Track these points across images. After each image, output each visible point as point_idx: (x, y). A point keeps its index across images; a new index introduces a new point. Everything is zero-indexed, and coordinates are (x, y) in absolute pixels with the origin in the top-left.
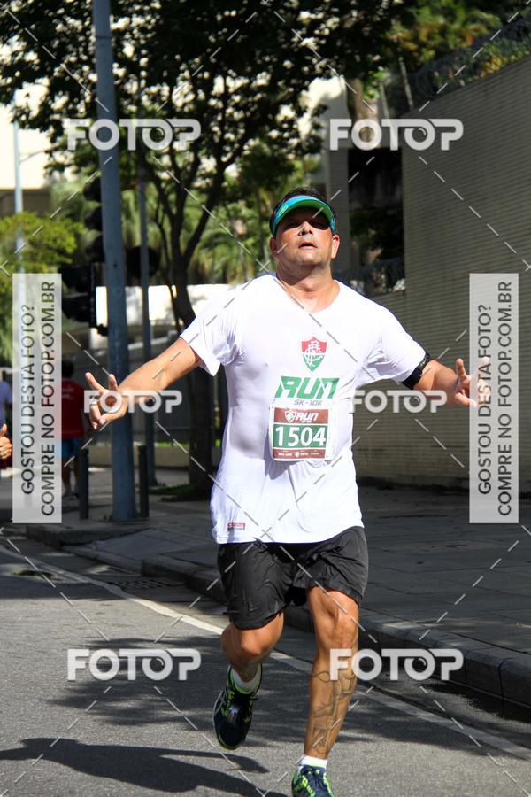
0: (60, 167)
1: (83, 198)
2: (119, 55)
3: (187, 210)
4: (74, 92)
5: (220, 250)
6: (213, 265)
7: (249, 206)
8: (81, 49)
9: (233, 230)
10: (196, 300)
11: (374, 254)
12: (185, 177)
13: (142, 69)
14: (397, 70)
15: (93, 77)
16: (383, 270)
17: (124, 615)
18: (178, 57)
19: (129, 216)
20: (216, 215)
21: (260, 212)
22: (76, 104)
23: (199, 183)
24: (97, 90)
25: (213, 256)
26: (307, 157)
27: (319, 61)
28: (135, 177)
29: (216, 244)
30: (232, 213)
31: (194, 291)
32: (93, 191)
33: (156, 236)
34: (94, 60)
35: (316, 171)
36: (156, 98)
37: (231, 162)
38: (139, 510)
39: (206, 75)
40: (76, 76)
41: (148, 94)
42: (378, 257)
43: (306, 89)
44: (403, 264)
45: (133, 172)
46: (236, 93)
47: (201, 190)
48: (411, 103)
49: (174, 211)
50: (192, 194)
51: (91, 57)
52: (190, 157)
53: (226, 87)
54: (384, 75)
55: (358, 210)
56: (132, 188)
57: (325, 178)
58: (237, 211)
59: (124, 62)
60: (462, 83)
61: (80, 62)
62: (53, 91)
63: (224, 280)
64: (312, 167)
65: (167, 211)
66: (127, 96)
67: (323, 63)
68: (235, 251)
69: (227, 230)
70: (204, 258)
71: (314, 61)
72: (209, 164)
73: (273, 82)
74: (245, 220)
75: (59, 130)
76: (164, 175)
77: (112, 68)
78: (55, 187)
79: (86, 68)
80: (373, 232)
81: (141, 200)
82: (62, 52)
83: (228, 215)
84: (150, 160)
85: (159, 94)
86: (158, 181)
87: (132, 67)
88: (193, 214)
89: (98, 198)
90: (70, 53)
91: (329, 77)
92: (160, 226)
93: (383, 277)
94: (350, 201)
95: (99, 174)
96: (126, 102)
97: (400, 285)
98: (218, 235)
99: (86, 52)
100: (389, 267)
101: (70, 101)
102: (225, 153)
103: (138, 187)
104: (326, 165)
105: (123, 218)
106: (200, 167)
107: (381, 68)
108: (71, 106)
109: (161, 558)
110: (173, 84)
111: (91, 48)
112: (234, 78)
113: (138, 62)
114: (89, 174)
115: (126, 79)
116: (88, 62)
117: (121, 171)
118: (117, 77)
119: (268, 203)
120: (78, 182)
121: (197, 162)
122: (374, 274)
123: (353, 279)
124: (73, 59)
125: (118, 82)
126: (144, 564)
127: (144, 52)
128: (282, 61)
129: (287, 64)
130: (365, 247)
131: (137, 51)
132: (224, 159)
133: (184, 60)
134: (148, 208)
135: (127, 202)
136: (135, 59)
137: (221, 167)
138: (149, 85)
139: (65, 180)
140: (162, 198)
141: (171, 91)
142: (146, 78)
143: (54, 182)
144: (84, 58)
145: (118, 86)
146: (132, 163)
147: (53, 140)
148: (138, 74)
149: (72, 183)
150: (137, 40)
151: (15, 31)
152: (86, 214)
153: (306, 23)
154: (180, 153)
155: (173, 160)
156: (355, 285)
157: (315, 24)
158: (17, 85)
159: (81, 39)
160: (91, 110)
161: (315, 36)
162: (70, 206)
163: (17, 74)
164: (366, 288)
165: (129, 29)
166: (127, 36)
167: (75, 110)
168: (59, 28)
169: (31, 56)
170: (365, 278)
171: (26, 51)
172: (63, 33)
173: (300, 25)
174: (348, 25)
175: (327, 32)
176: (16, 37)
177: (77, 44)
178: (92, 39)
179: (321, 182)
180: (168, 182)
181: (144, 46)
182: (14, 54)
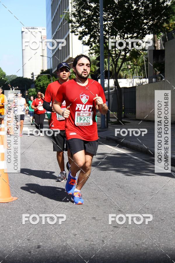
0: (92, 53)
1: (96, 60)
2: (105, 29)
3: (118, 63)
4: (95, 37)
5: (125, 71)
6: (123, 74)
7: (131, 62)
9: (128, 67)
10: (119, 82)
12: (118, 55)
13: (110, 32)
14: (165, 33)
15: (99, 34)
17: (103, 148)
19: (106, 64)
20: (124, 64)
21: (134, 64)
23: (121, 57)
24: (100, 37)
25: (123, 73)
26: (144, 51)
29: (124, 70)
30: (128, 64)
31: (119, 80)
33: (111, 68)
35: (146, 55)
37: (128, 52)
38: (106, 126)
39: (123, 34)
40: (96, 34)
41: (110, 38)
42: (159, 73)
43: (145, 37)
45: (107, 55)
46: (129, 38)
47: (121, 59)
48: (167, 40)
49: (115, 63)
50: (119, 59)
51: (99, 30)
52: (119, 51)
53: (127, 36)
55: (155, 63)
57: (148, 56)
58: (129, 63)
62: (91, 38)
63: (125, 78)
64: (145, 54)
65: (114, 63)
66: (106, 38)
67: (149, 31)
68: (128, 72)
69: (126, 67)
70: (121, 73)
71: (147, 31)
72: (123, 53)
73: (137, 35)
74: (130, 65)
75: (92, 46)
76: (114, 55)
77: (103, 32)
79: (98, 32)
81: (108, 61)
82: (93, 29)
83: (127, 64)
84: (111, 52)
85: (113, 38)
86: (112, 57)
87: (107, 32)
88: (119, 64)
89: (99, 60)
90: (95, 29)
91: (150, 34)
92: (112, 66)
93: (160, 77)
94: (153, 61)
95: (100, 55)
96: (106, 40)
97: (164, 79)
98: (124, 68)
101: (94, 39)
102: (127, 50)
103: (108, 58)
104: (148, 54)
105: (105, 65)
106: (121, 54)
107: (161, 33)
109: (110, 136)
110: (116, 36)
111: (99, 28)
112: (129, 34)
114: (98, 55)
115: (106, 35)
117: (104, 54)
118: (104, 34)
119: (135, 61)
120: (95, 57)
121: (121, 52)
122: (158, 77)
123: (154, 78)
124: (95, 31)
125: (104, 35)
126: (107, 137)
127: (110, 29)
128: (140, 31)
132: (126, 52)
133: (118, 31)
134: (110, 62)
135: (106, 61)
136: (108, 30)
137: (126, 53)
138: (111, 36)
139: (92, 56)
140: (113, 60)
141: (115, 37)
143: (90, 57)
146: (107, 53)
147: (90, 48)
148: (109, 34)
150: (109, 26)
151: (83, 25)
152: (97, 64)
153: (145, 23)
154: (117, 51)
155: (115, 52)
156: (154, 80)
157: (147, 23)
158: (83, 36)
159: (97, 26)
160: (99, 41)
161: (147, 25)
162: (94, 62)
163: (83, 34)
164: (156, 80)
165: (107, 24)
166: (107, 26)
167: (95, 41)
168: (93, 24)
169: (87, 30)
170: (156, 78)
171: (85, 29)
172: (93, 25)
173: (144, 23)
174: (154, 23)
175: (150, 24)
176: (83, 26)
177: (96, 27)
178: (99, 26)
179: (147, 57)
180: (114, 57)
181: (110, 28)
182: (83, 30)
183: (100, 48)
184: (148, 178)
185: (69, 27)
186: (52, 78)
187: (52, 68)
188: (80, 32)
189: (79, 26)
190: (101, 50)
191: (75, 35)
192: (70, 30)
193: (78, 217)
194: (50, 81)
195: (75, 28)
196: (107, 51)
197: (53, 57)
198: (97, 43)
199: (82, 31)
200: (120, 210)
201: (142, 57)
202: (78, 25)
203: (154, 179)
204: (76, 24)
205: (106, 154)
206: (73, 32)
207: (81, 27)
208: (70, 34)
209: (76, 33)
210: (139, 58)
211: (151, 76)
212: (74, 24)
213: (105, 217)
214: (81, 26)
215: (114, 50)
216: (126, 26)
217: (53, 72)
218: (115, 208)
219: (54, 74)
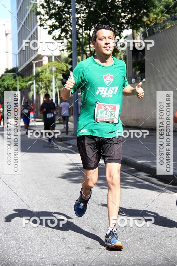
0: (63, 50)
1: (68, 58)
2: (78, 23)
4: (67, 31)
8: (69, 22)
11: (138, 72)
13: (83, 27)
14: (145, 28)
15: (71, 29)
16: (140, 76)
17: (76, 157)
18: (92, 24)
22: (67, 35)
24: (72, 32)
27: (126, 25)
28: (81, 53)
32: (70, 56)
34: (72, 25)
35: (125, 52)
36: (86, 34)
40: (67, 28)
41: (84, 33)
42: (139, 73)
43: (122, 32)
44: (145, 75)
45: (80, 52)
48: (148, 36)
51: (71, 24)
54: (142, 29)
55: (134, 62)
56: (80, 55)
57: (127, 54)
59: (79, 25)
60: (160, 31)
61: (68, 25)
62: (62, 32)
66: (79, 33)
67: (127, 26)
71: (125, 25)
77: (76, 26)
78: (62, 55)
80: (138, 67)
82: (64, 22)
84: (85, 49)
85: (87, 33)
86: (86, 54)
87: (81, 26)
89: (72, 58)
90: (66, 23)
91: (128, 29)
93: (140, 78)
94: (132, 59)
95: (72, 52)
96: (79, 35)
97: (144, 80)
99: (70, 23)
100: (141, 76)
101: (66, 34)
103: (81, 55)
104: (127, 50)
107: (140, 28)
108: (66, 36)
110: (90, 30)
111: (71, 22)
113: (82, 25)
114: (70, 52)
115: (79, 29)
116: (70, 25)
117: (77, 51)
118: (77, 29)
120: (67, 54)
122: (138, 77)
123: (133, 78)
124: (67, 24)
125: (77, 30)
127: (84, 23)
128: (117, 25)
129: (118, 26)
130: (136, 71)
131: (82, 22)
133: (93, 25)
135: (79, 59)
136: (81, 24)
138: (84, 31)
139: (64, 54)
142: (84, 29)
143: (62, 54)
144: (69, 24)
145: (77, 31)
146: (80, 50)
149: (66, 54)
150: (82, 20)
151: (53, 17)
152: (69, 61)
153: (123, 16)
154: (92, 47)
155: (90, 49)
156: (133, 80)
157: (125, 16)
158: (53, 30)
159: (69, 19)
160: (71, 36)
161: (125, 19)
162: (66, 60)
163: (54, 27)
164: (136, 81)
165: (80, 17)
166: (80, 19)
167: (67, 37)
168: (64, 16)
169: (57, 24)
170: (136, 78)
171: (56, 22)
172: (65, 18)
173: (121, 17)
174: (133, 17)
175: (128, 18)
176: (53, 19)
177: (68, 21)
178: (72, 19)
179: (125, 54)
180: (89, 54)
181: (84, 21)
182: (53, 23)
183: (73, 44)
184: (126, 192)
185: (37, 19)
186: (17, 78)
187: (18, 66)
188: (49, 26)
189: (48, 19)
190: (74, 46)
191: (44, 29)
192: (39, 23)
193: (45, 237)
194: (16, 81)
195: (44, 21)
196: (80, 47)
197: (19, 53)
198: (69, 38)
199: (51, 24)
200: (93, 229)
201: (120, 54)
202: (47, 17)
203: (132, 192)
204: (44, 16)
205: (79, 165)
206: (41, 25)
207: (51, 20)
208: (39, 27)
209: (45, 27)
210: (117, 56)
211: (130, 76)
212: (42, 17)
213: (77, 236)
214: (50, 18)
215: (88, 46)
216: (101, 19)
217: (19, 70)
218: (89, 226)
219: (20, 73)
